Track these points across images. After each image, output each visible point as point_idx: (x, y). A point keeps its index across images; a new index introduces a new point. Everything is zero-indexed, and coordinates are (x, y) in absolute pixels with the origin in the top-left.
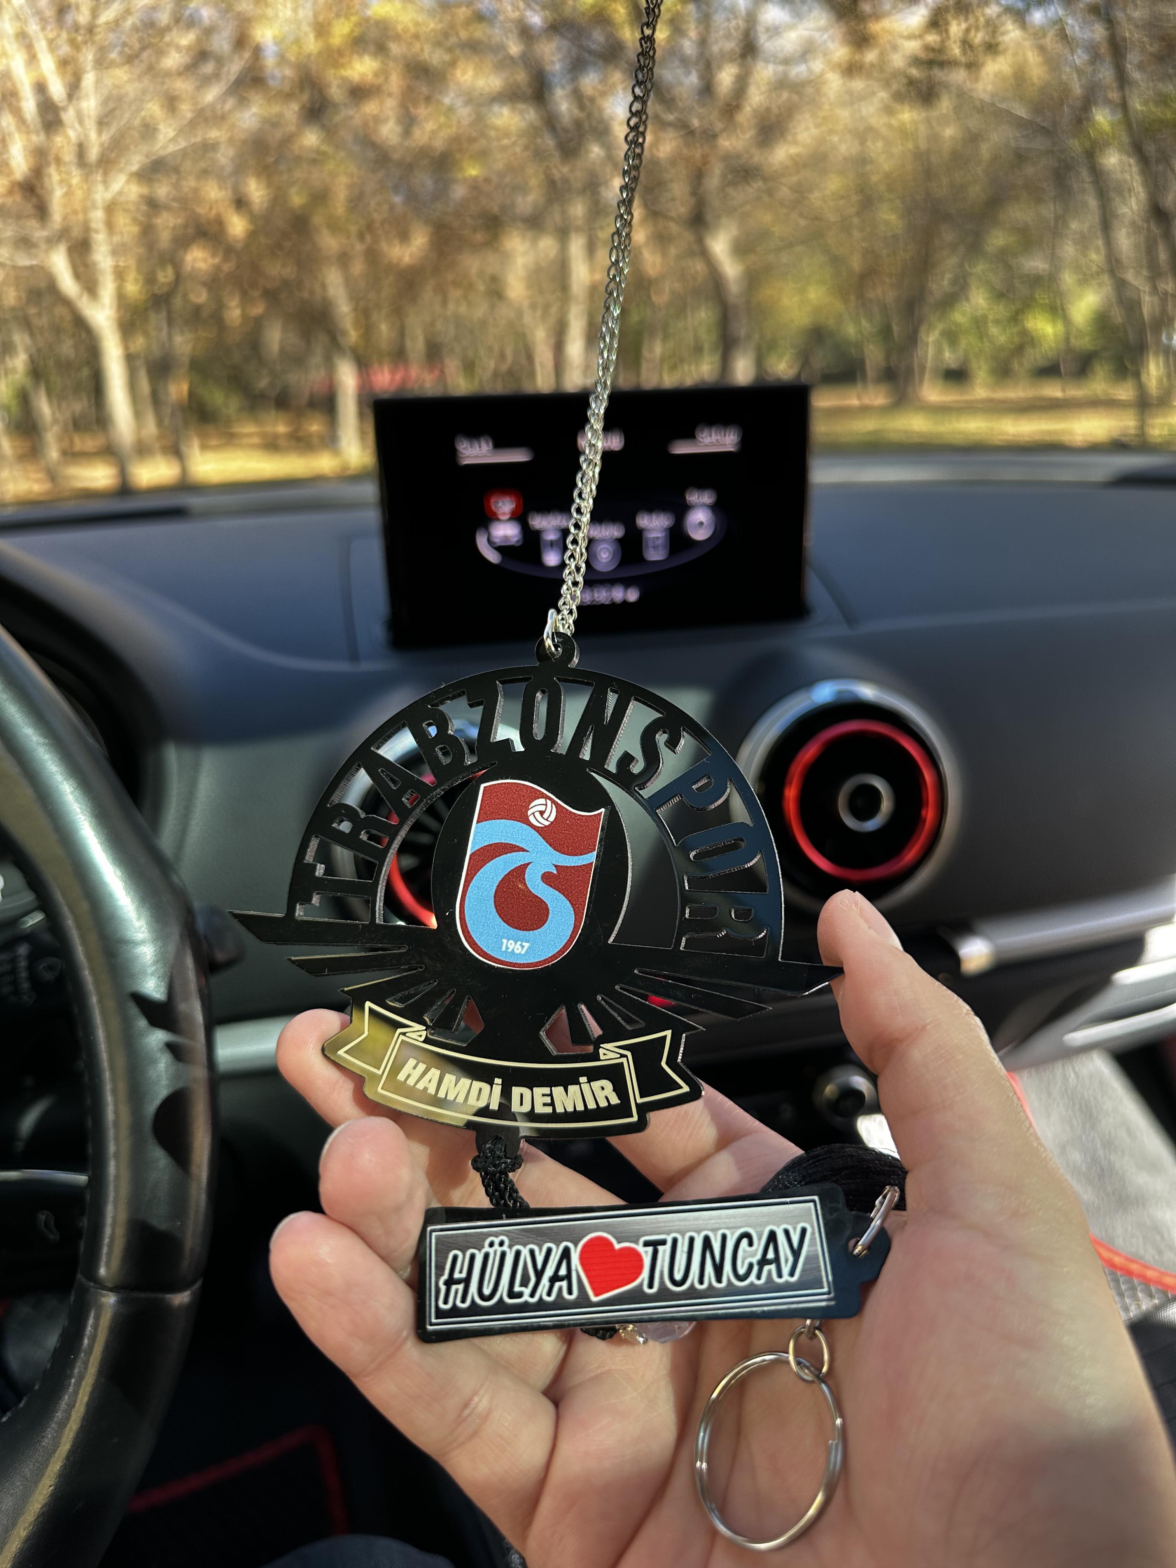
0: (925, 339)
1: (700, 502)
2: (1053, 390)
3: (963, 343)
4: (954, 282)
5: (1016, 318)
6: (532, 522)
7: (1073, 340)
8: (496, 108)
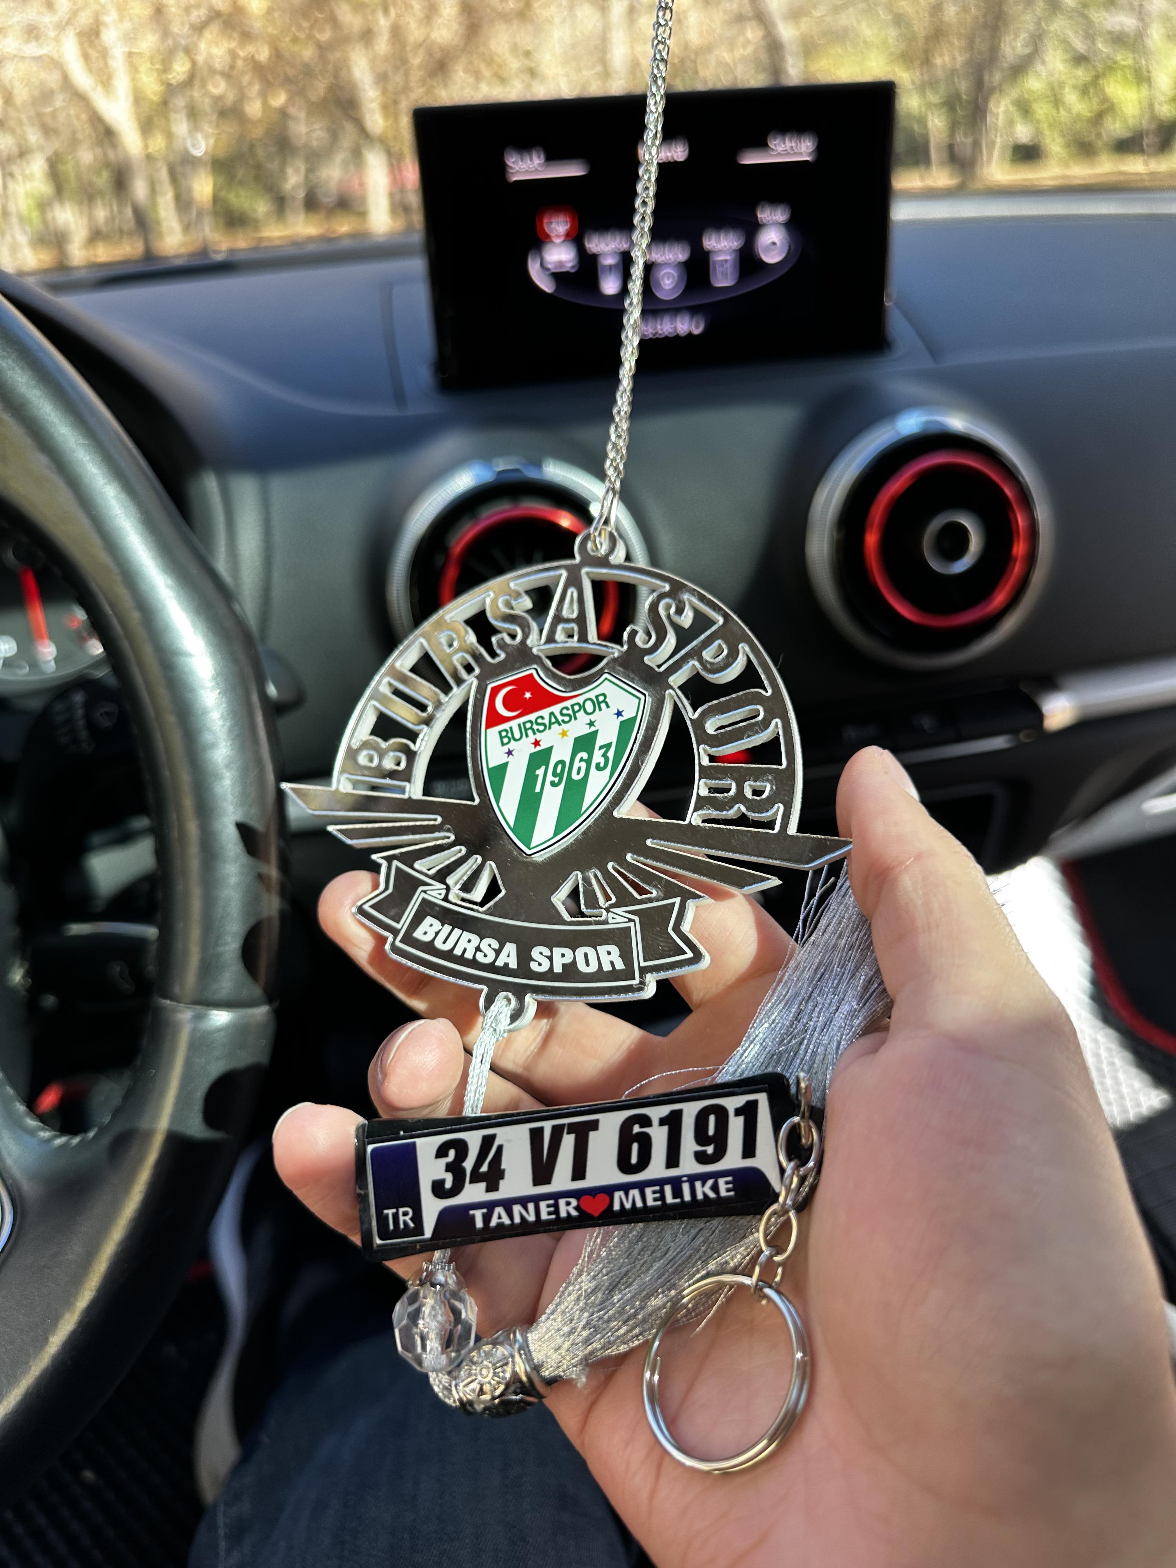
1: (772, 220)
6: (588, 244)
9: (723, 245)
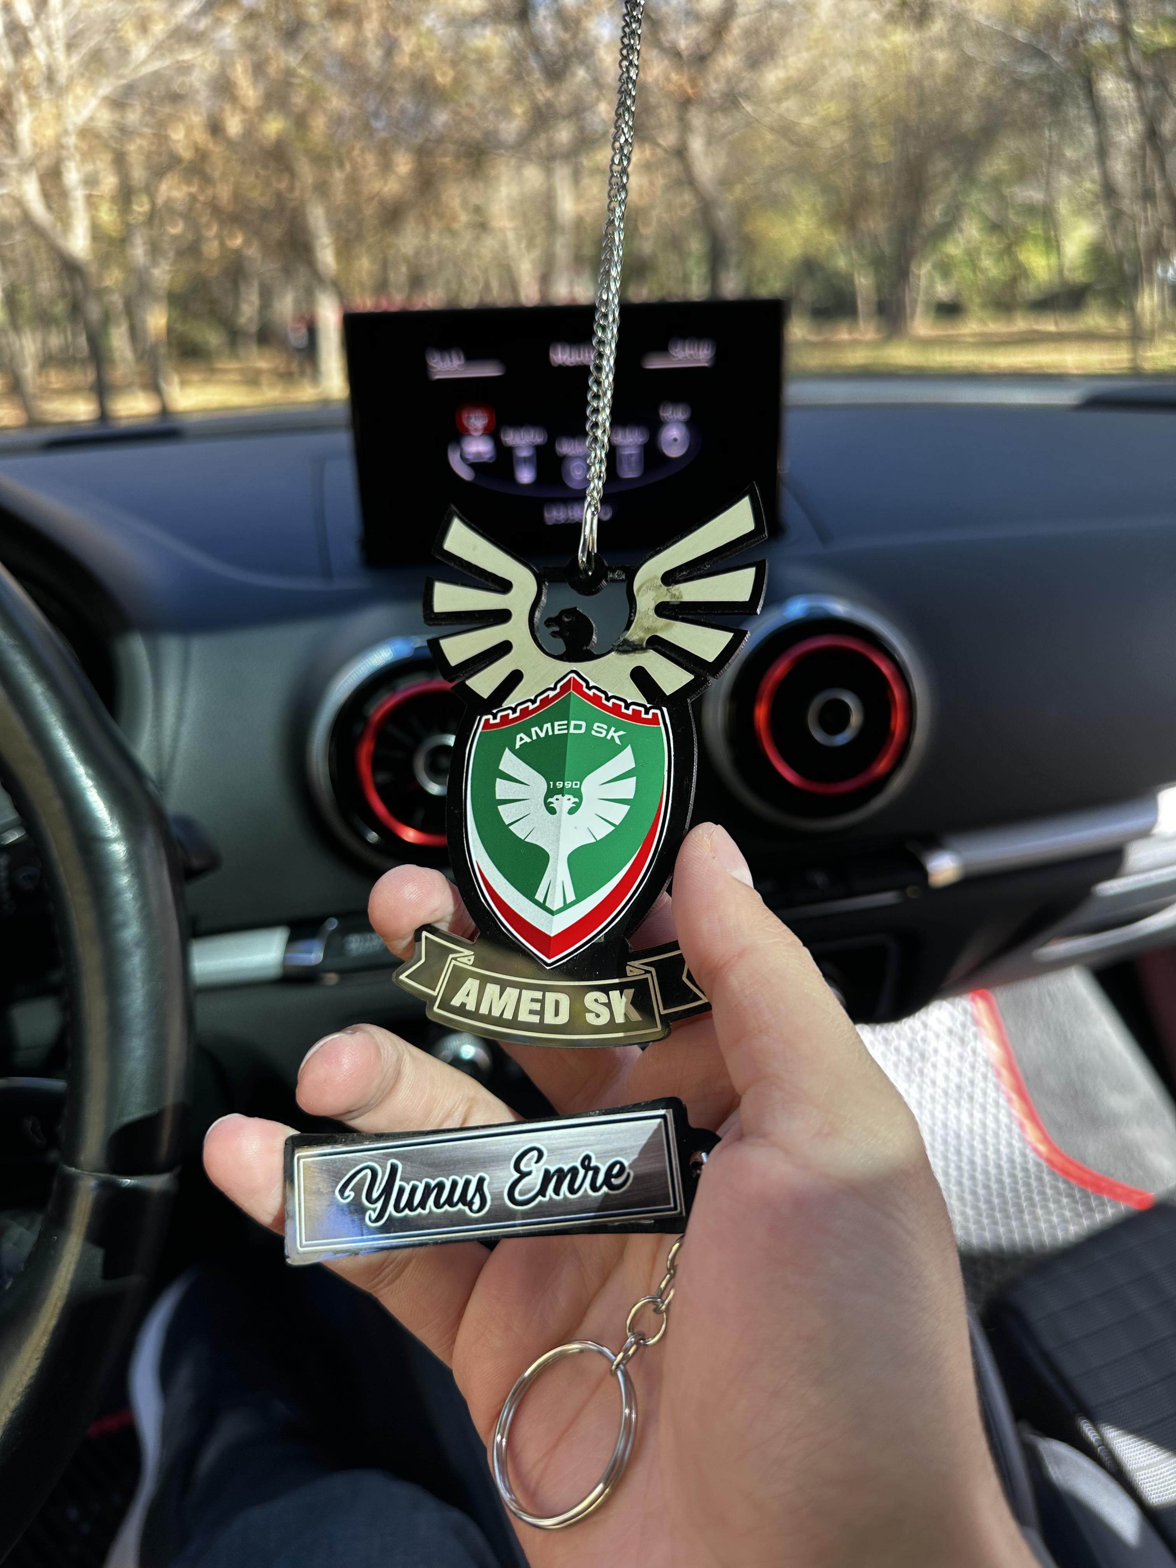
0: (916, 272)
1: (674, 418)
2: (1048, 325)
3: (956, 275)
4: (945, 214)
5: (1008, 251)
6: (504, 437)
7: (1066, 273)
8: (478, 29)
9: (628, 440)
